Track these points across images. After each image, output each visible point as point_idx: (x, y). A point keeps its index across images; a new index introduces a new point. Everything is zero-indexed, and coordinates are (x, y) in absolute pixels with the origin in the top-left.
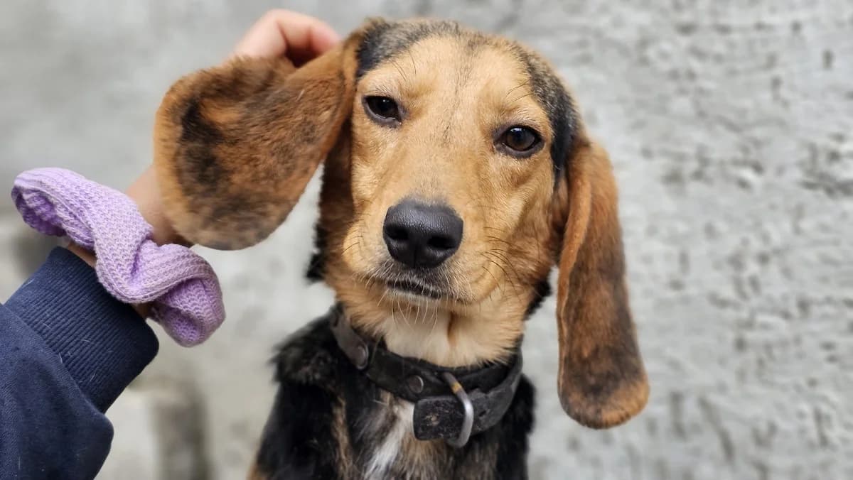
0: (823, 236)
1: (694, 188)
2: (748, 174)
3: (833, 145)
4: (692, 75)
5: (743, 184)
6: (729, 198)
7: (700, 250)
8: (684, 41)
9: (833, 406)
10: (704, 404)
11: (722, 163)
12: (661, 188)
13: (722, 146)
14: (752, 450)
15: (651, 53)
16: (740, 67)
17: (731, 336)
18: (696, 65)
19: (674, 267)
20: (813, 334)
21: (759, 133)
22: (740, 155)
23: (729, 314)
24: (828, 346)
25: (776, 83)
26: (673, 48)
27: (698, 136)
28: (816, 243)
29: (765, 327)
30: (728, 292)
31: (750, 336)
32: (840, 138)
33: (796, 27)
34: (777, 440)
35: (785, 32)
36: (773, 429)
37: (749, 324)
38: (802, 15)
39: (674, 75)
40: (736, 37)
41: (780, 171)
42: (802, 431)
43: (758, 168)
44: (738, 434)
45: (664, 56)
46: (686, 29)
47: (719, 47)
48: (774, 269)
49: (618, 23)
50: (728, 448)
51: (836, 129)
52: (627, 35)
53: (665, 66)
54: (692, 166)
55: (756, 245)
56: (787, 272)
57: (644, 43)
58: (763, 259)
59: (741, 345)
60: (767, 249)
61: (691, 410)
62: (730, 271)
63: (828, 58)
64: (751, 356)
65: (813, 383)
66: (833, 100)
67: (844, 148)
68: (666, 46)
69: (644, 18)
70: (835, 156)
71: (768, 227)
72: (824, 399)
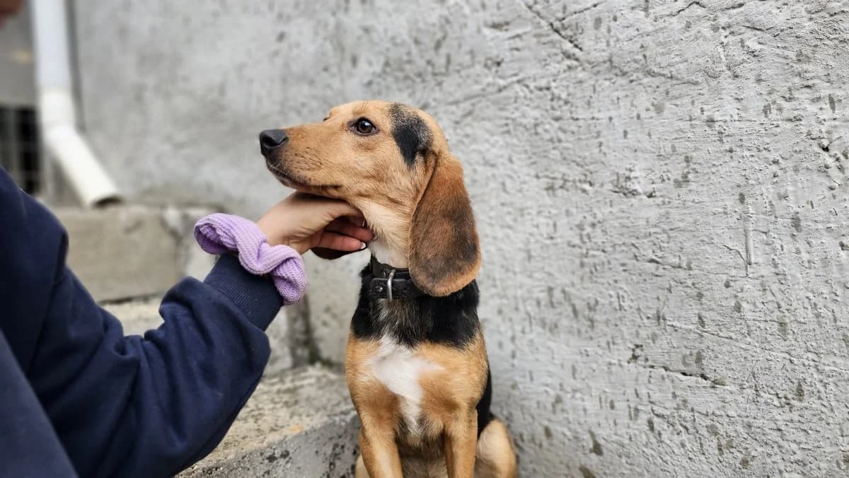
0: (622, 215)
1: (559, 192)
2: (587, 186)
3: (627, 173)
4: (560, 141)
5: (584, 191)
6: (577, 197)
7: (562, 222)
8: (556, 124)
9: (625, 291)
10: (563, 291)
11: (574, 181)
12: (545, 193)
13: (574, 173)
14: (587, 312)
15: (540, 130)
16: (583, 137)
17: (577, 261)
18: (561, 135)
19: (551, 229)
20: (616, 259)
21: (591, 168)
22: (583, 178)
23: (577, 250)
24: (623, 265)
25: (601, 144)
26: (552, 128)
27: (563, 169)
28: (617, 218)
29: (594, 256)
30: (576, 241)
31: (585, 260)
32: (631, 170)
33: (611, 119)
34: (598, 308)
35: (605, 121)
36: (597, 302)
37: (586, 256)
38: (613, 113)
39: (551, 140)
40: (581, 123)
41: (602, 185)
42: (611, 303)
43: (591, 184)
44: (580, 305)
45: (546, 131)
46: (557, 119)
47: (573, 128)
48: (598, 230)
49: (524, 116)
50: (575, 312)
51: (628, 166)
52: (529, 121)
53: (547, 136)
54: (560, 182)
55: (590, 219)
56: (604, 232)
57: (536, 125)
58: (593, 225)
59: (582, 265)
60: (595, 221)
61: (558, 295)
62: (578, 231)
63: (625, 133)
64: (587, 270)
65: (616, 281)
66: (627, 153)
67: (632, 175)
68: (547, 127)
69: (537, 113)
70: (628, 178)
71: (596, 211)
72: (621, 288)
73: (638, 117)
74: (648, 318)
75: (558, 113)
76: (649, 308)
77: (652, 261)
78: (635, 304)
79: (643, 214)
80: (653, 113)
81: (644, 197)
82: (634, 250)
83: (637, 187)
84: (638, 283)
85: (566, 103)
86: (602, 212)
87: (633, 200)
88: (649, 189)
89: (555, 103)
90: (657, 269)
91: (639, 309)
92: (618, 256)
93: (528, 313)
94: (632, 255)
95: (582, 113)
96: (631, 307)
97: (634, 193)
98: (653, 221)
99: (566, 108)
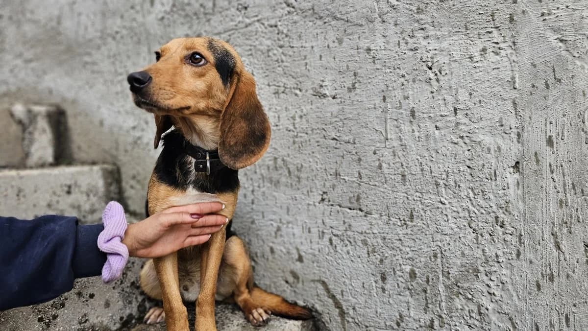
0: (317, 110)
1: (282, 95)
2: (298, 92)
3: (321, 83)
4: (282, 61)
5: (296, 95)
6: (292, 99)
7: (283, 114)
8: (281, 50)
9: (318, 159)
10: (283, 160)
11: (290, 88)
12: (274, 96)
13: (291, 83)
14: (296, 173)
15: (271, 54)
16: (296, 59)
17: (292, 140)
18: (284, 58)
19: (276, 120)
20: (314, 139)
21: (301, 79)
22: (296, 86)
23: (291, 133)
24: (318, 142)
25: (306, 64)
26: (278, 52)
27: (284, 80)
28: (315, 112)
29: (301, 137)
30: (291, 127)
31: (296, 140)
32: (323, 81)
33: (312, 47)
34: (303, 170)
35: (309, 49)
36: (302, 166)
37: (296, 136)
38: (314, 44)
39: (277, 61)
40: (295, 50)
41: (307, 91)
42: (310, 166)
43: (300, 90)
44: (292, 168)
45: (274, 54)
46: (281, 47)
47: (291, 53)
48: (304, 120)
49: (261, 44)
50: (289, 172)
51: (322, 79)
52: (264, 48)
53: (275, 58)
54: (282, 89)
55: (299, 113)
56: (307, 121)
57: (269, 51)
58: (301, 117)
59: (294, 142)
60: (302, 114)
61: (279, 162)
62: (292, 121)
63: (321, 56)
64: (297, 145)
65: (313, 153)
66: (322, 70)
67: (324, 84)
68: (275, 52)
69: (269, 42)
70: (321, 86)
71: (303, 107)
72: (316, 157)
73: (328, 46)
74: (331, 175)
75: (281, 43)
76: (332, 169)
77: (334, 139)
78: (323, 167)
79: (329, 109)
80: (336, 44)
81: (330, 98)
82: (324, 132)
83: (327, 92)
84: (325, 153)
85: (287, 36)
86: (306, 108)
87: (324, 101)
88: (333, 93)
89: (280, 36)
90: (336, 144)
91: (326, 170)
92: (314, 136)
93: (262, 175)
94: (322, 136)
95: (295, 43)
96: (321, 168)
97: (324, 96)
98: (335, 113)
99: (286, 39)
